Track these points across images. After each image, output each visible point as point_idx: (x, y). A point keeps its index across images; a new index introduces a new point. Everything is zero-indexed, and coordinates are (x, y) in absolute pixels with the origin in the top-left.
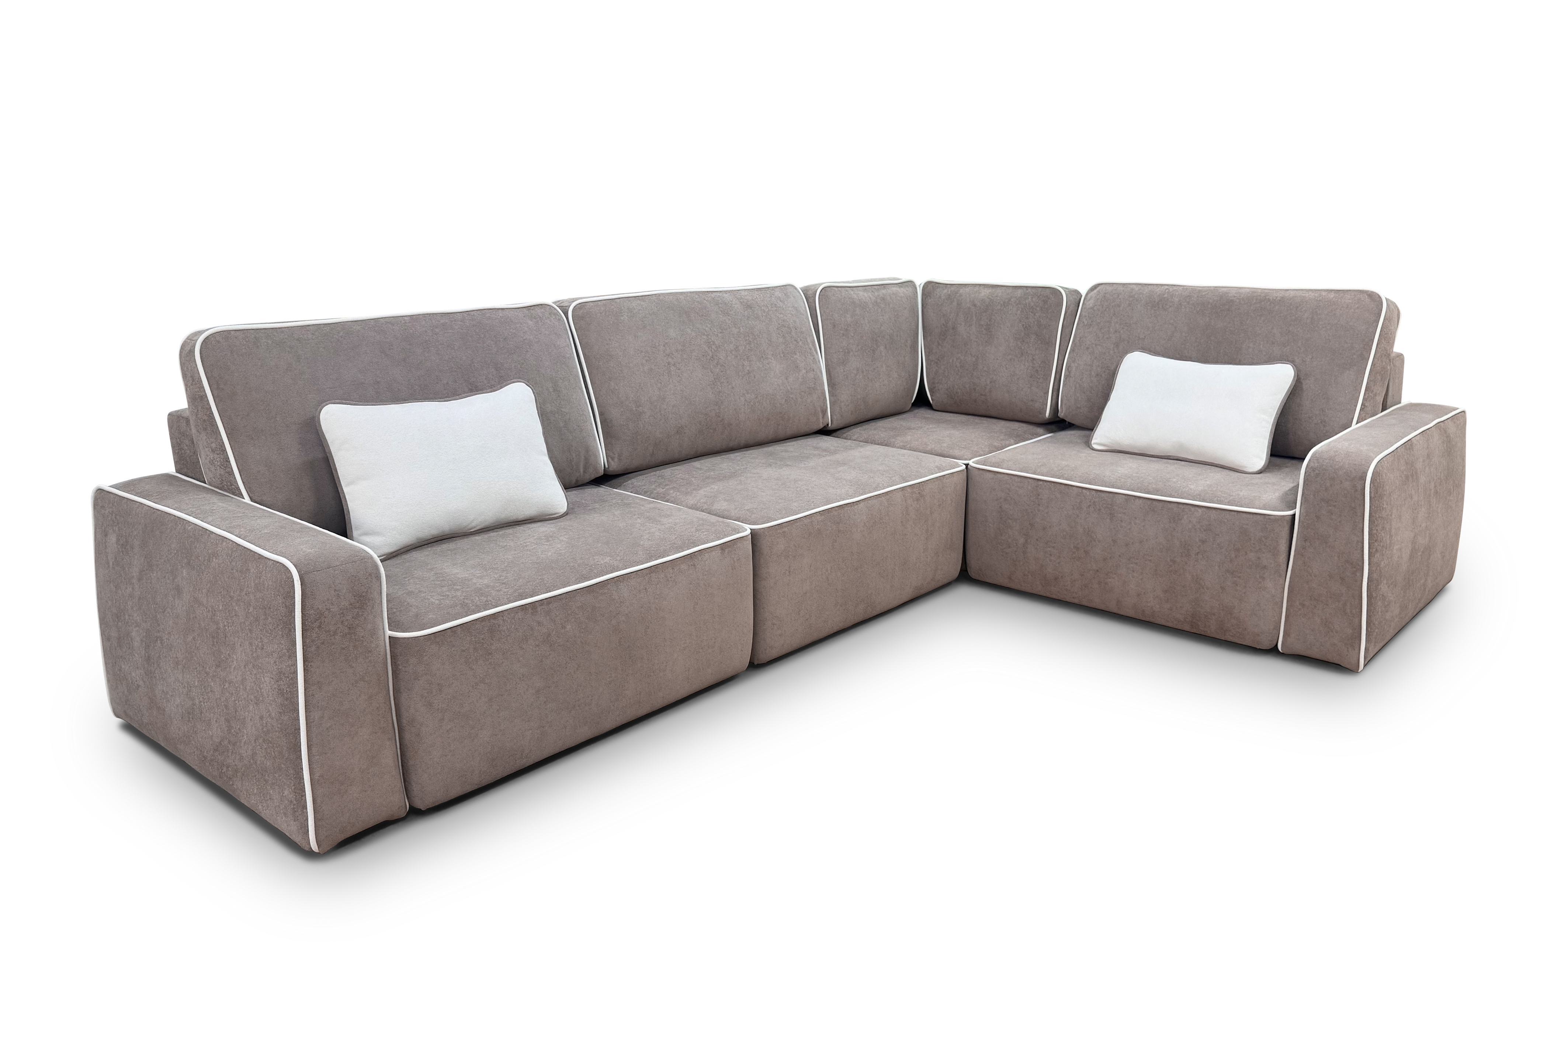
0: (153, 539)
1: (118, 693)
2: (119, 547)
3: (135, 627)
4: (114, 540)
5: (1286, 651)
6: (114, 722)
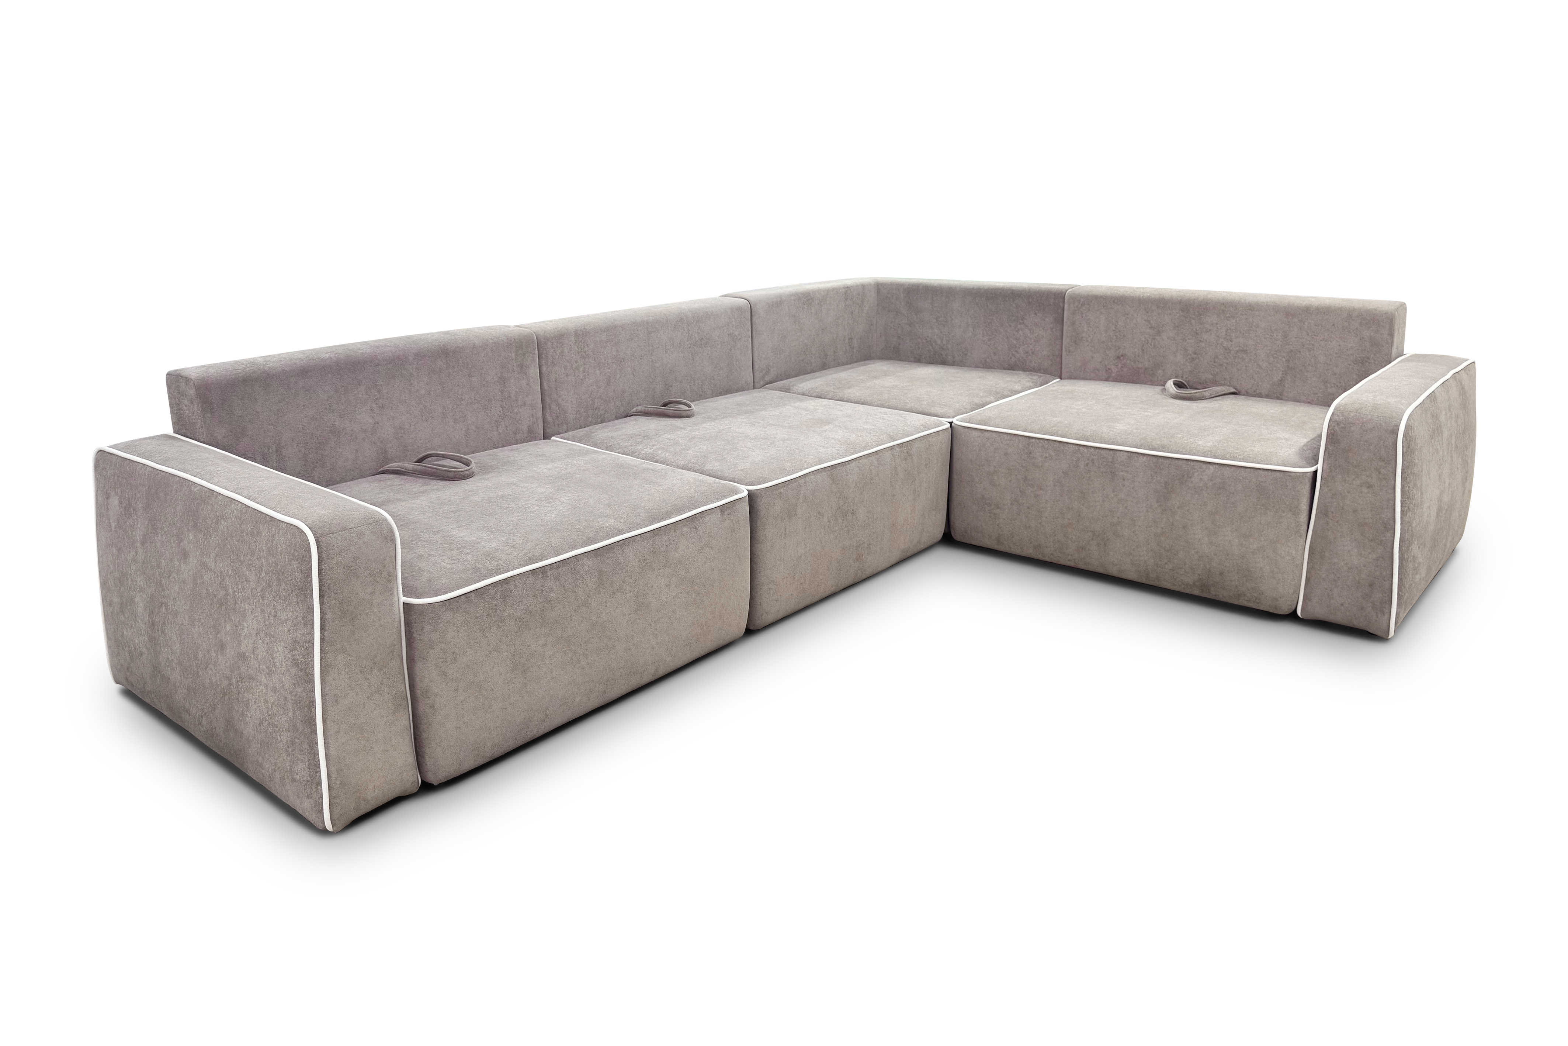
0: (157, 501)
1: (119, 660)
2: (121, 510)
3: (139, 592)
4: (116, 502)
5: (1305, 617)
6: (114, 688)
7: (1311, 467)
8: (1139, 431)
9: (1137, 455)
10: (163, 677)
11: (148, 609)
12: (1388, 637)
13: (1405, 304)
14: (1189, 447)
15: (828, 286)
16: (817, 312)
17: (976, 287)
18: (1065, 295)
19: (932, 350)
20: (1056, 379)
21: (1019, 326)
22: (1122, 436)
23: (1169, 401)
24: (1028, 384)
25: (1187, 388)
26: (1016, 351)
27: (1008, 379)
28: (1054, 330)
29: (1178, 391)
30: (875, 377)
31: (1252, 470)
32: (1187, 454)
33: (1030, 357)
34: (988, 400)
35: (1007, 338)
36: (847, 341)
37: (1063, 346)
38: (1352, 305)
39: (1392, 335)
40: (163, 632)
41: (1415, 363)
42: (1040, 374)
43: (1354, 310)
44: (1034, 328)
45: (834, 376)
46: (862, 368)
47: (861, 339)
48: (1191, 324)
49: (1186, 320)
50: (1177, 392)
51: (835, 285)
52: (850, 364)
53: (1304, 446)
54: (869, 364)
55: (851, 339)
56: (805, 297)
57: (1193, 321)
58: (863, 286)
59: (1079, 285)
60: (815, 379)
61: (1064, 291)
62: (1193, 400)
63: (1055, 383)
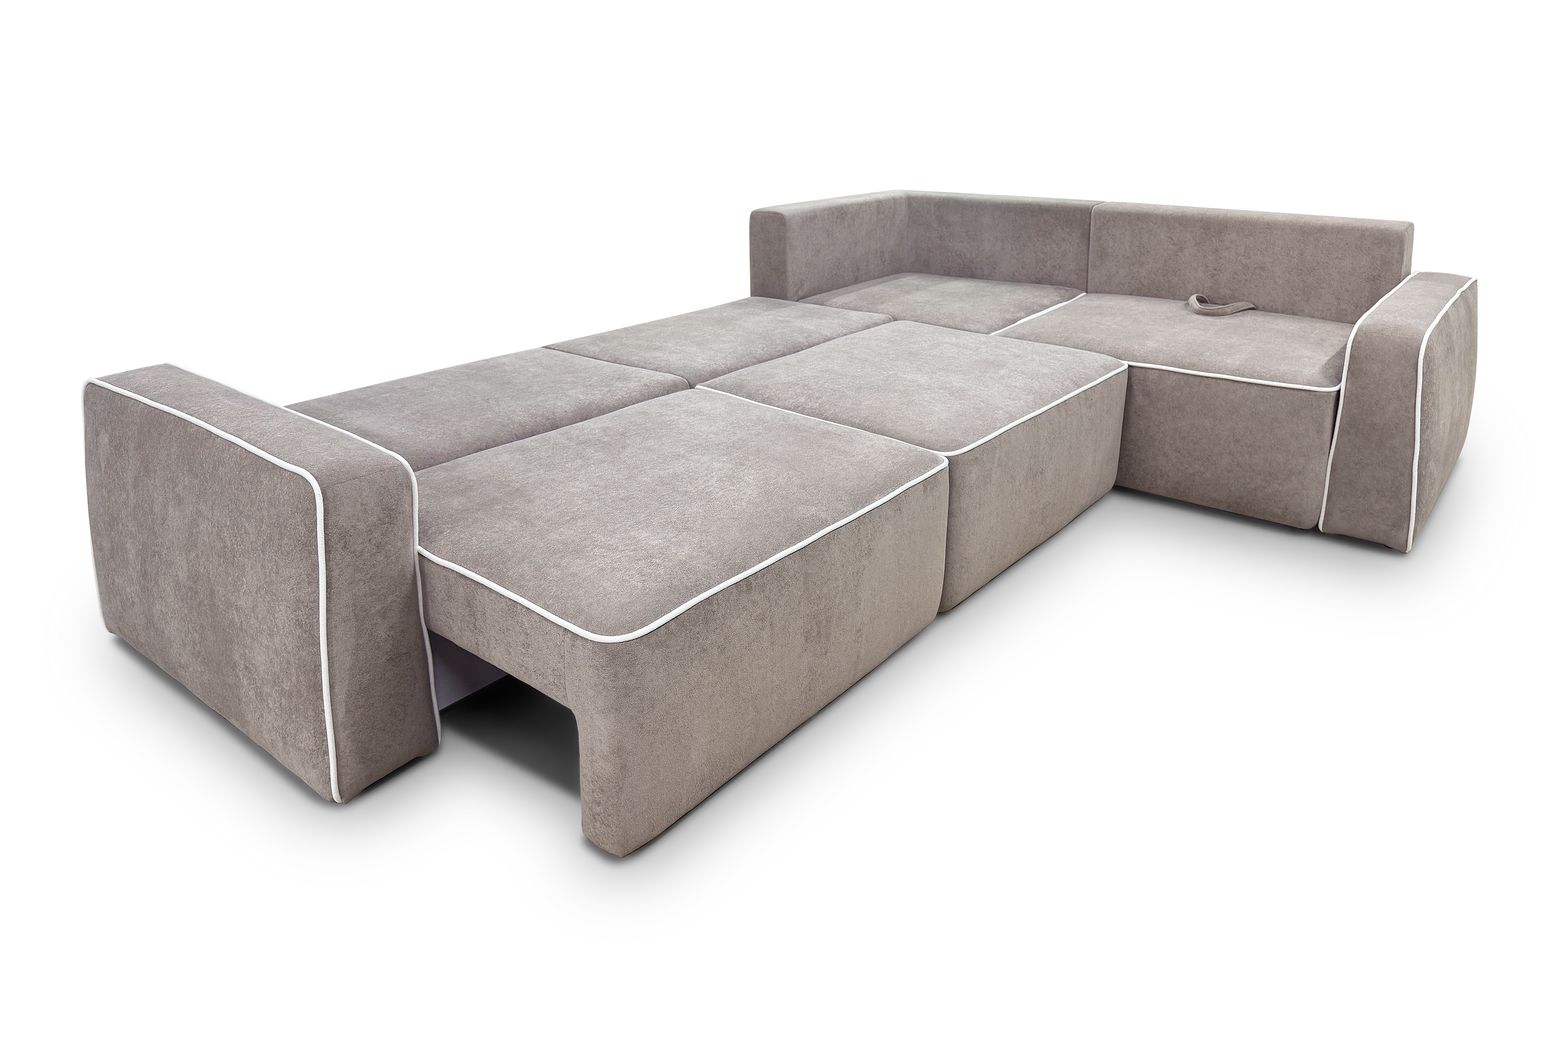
0: (150, 441)
1: (111, 608)
2: (112, 448)
3: (131, 538)
4: (106, 440)
5: (1326, 531)
6: (106, 637)
7: (1335, 386)
8: (1169, 349)
9: (1168, 372)
10: (156, 630)
11: (140, 557)
12: (1406, 551)
13: (1413, 224)
14: (1217, 365)
15: (860, 200)
16: (850, 226)
17: (1005, 202)
18: (1091, 211)
19: (962, 263)
20: (1082, 293)
21: (1047, 241)
22: (1154, 354)
23: (1193, 317)
24: (1056, 299)
25: (1208, 303)
26: (1043, 265)
27: (1037, 294)
28: (1080, 245)
29: (1202, 307)
30: (908, 292)
31: (1279, 389)
32: (1216, 373)
33: (1057, 272)
34: (1019, 315)
35: (1035, 252)
36: (878, 254)
37: (1089, 261)
38: (1365, 225)
39: (1401, 254)
40: (156, 582)
41: (1424, 282)
42: (1067, 288)
43: (1367, 229)
44: (1062, 243)
45: (868, 290)
46: (894, 282)
47: (892, 252)
48: (1211, 241)
49: (1207, 238)
50: (1200, 308)
51: (868, 199)
52: (882, 277)
53: (1326, 364)
54: (900, 278)
55: (882, 252)
56: (838, 211)
57: (1213, 239)
58: (895, 200)
59: (1104, 202)
60: (848, 293)
61: (1090, 207)
62: (1216, 316)
63: (1082, 297)
